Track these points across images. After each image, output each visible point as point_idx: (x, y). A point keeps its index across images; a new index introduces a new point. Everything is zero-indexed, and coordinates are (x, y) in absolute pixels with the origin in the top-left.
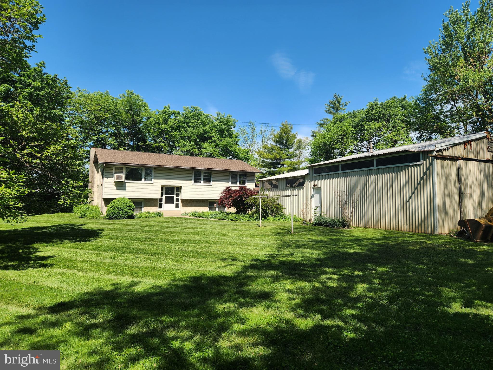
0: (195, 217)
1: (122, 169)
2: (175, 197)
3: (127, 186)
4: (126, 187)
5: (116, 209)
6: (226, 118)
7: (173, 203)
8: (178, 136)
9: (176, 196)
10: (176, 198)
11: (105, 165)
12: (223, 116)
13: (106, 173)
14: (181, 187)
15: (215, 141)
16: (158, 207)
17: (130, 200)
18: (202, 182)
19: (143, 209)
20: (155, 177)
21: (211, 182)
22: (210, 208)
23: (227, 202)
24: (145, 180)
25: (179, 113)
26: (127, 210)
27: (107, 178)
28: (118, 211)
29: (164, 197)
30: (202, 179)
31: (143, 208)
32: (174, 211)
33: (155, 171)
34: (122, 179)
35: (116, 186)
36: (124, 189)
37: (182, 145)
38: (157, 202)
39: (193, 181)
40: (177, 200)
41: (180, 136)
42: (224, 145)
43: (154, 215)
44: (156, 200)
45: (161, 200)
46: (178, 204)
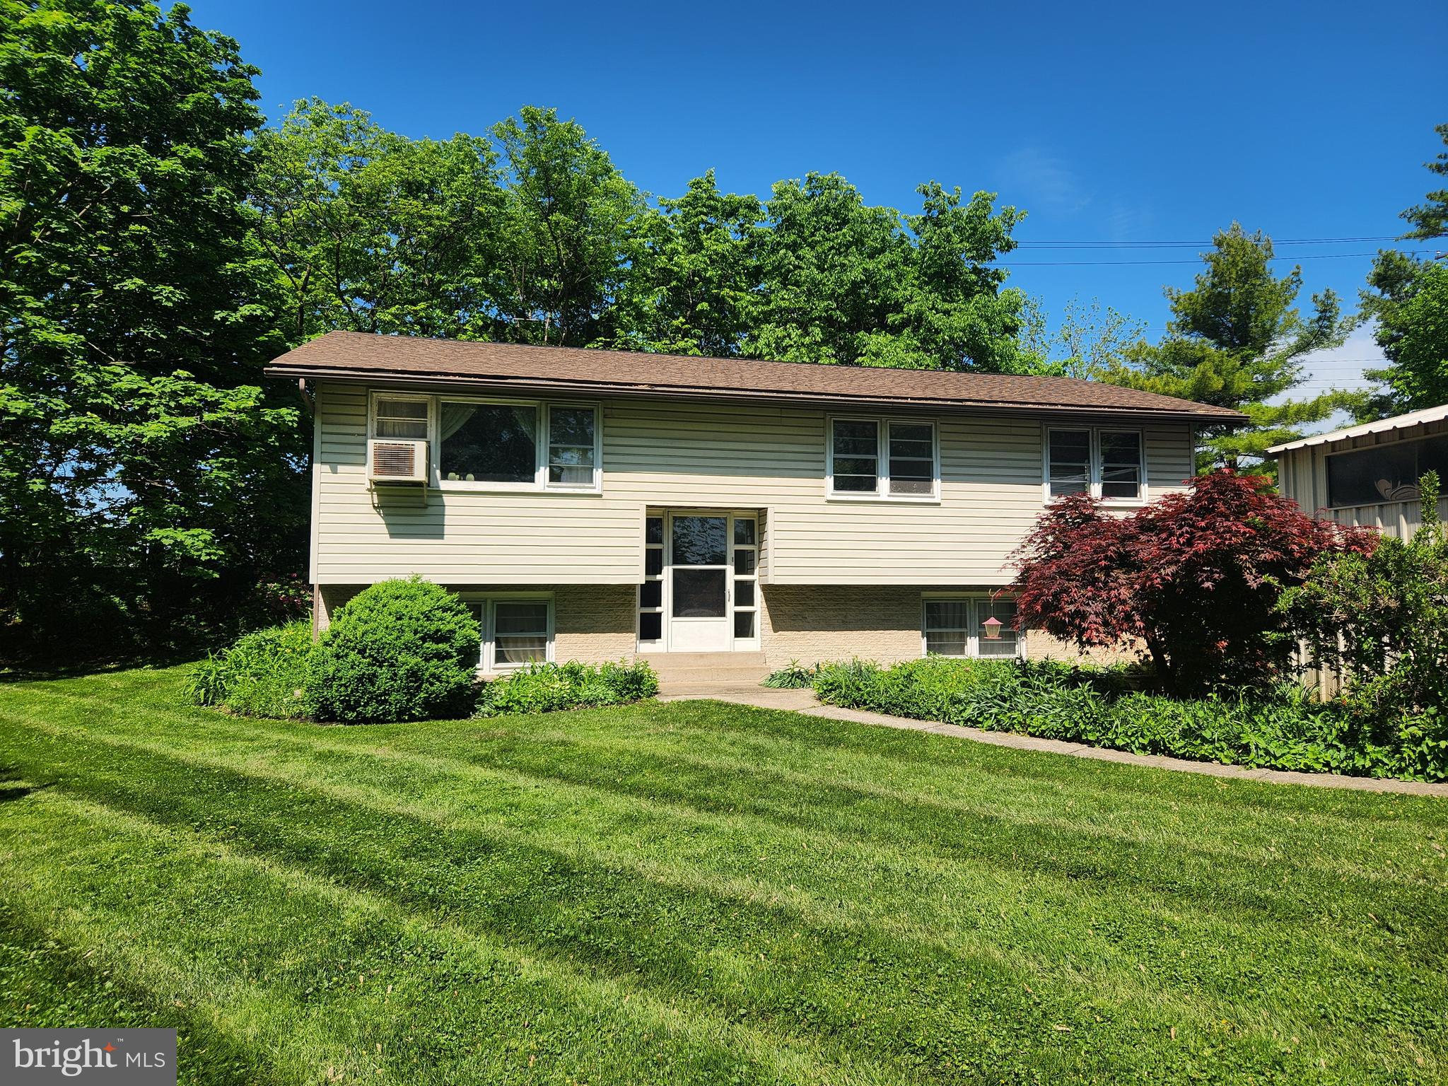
0: (857, 704)
1: (420, 410)
2: (731, 577)
3: (448, 511)
4: (447, 520)
5: (353, 656)
6: (965, 209)
7: (721, 613)
8: (752, 309)
9: (737, 572)
10: (737, 582)
11: (302, 382)
12: (953, 203)
13: (327, 438)
14: (762, 513)
15: (919, 318)
16: (633, 637)
17: (456, 595)
18: (884, 483)
19: (551, 647)
20: (609, 458)
21: (937, 484)
22: (929, 637)
23: (1098, 606)
24: (555, 477)
25: (753, 208)
26: (413, 661)
27: (334, 465)
28: (364, 665)
29: (666, 577)
30: (883, 463)
31: (553, 639)
32: (729, 655)
33: (610, 422)
34: (411, 468)
35: (386, 516)
36: (436, 531)
37: (768, 345)
38: (630, 604)
39: (829, 481)
40: (744, 592)
41: (760, 308)
42: (963, 330)
43: (600, 690)
44: (627, 589)
45: (651, 593)
46: (751, 614)
